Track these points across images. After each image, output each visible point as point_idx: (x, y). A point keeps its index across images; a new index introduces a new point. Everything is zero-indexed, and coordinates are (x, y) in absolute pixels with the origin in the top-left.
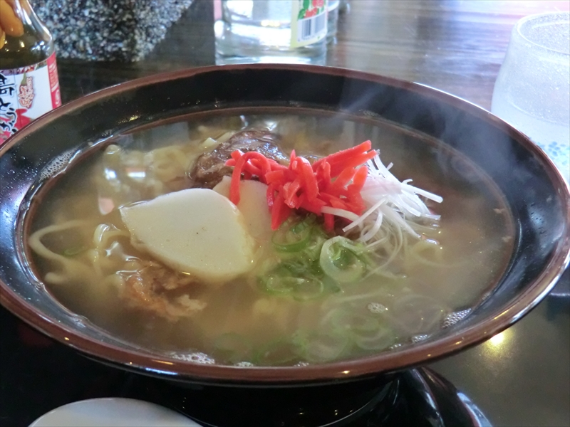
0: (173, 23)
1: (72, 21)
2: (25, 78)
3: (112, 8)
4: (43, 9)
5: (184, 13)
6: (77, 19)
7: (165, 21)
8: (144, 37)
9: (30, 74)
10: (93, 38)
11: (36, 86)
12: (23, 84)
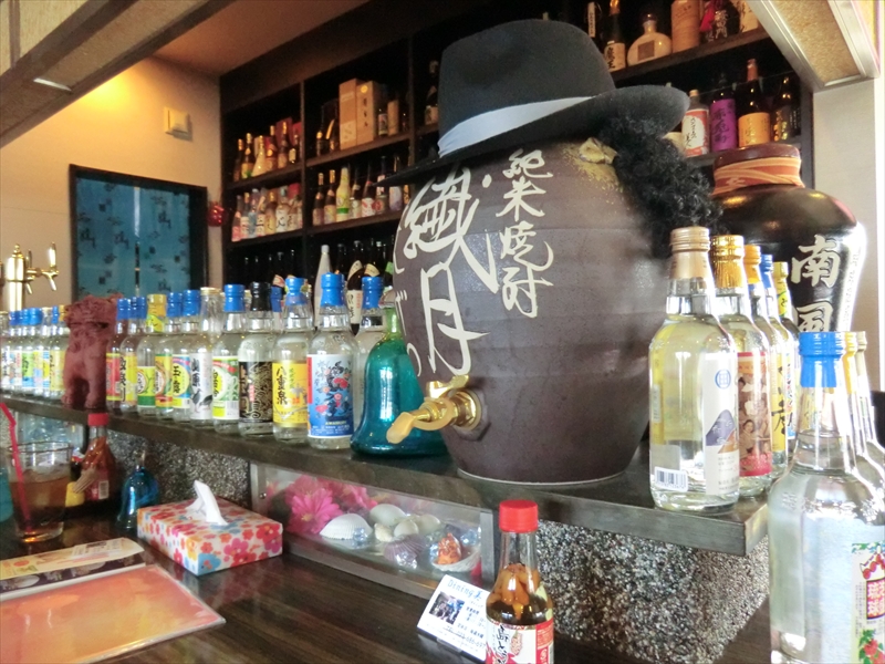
0: (730, 641)
1: (646, 630)
2: (517, 633)
3: (679, 626)
4: (624, 616)
5: (740, 632)
6: (649, 629)
7: (723, 640)
8: (705, 654)
9: (520, 632)
10: (662, 648)
11: (523, 641)
12: (515, 637)
